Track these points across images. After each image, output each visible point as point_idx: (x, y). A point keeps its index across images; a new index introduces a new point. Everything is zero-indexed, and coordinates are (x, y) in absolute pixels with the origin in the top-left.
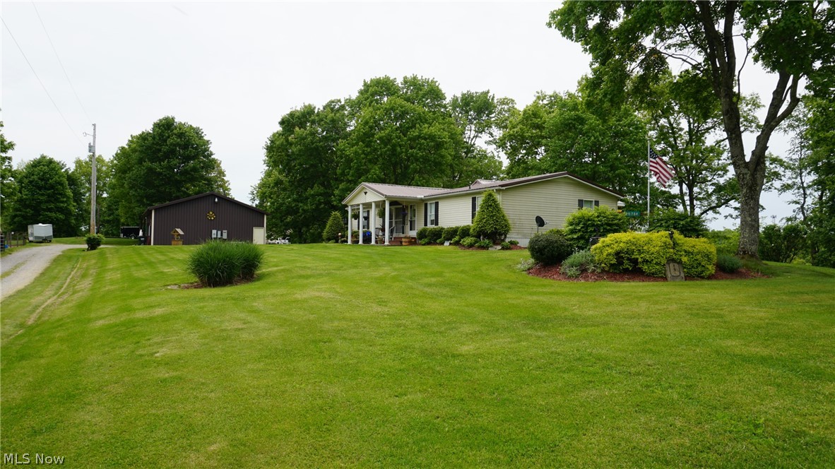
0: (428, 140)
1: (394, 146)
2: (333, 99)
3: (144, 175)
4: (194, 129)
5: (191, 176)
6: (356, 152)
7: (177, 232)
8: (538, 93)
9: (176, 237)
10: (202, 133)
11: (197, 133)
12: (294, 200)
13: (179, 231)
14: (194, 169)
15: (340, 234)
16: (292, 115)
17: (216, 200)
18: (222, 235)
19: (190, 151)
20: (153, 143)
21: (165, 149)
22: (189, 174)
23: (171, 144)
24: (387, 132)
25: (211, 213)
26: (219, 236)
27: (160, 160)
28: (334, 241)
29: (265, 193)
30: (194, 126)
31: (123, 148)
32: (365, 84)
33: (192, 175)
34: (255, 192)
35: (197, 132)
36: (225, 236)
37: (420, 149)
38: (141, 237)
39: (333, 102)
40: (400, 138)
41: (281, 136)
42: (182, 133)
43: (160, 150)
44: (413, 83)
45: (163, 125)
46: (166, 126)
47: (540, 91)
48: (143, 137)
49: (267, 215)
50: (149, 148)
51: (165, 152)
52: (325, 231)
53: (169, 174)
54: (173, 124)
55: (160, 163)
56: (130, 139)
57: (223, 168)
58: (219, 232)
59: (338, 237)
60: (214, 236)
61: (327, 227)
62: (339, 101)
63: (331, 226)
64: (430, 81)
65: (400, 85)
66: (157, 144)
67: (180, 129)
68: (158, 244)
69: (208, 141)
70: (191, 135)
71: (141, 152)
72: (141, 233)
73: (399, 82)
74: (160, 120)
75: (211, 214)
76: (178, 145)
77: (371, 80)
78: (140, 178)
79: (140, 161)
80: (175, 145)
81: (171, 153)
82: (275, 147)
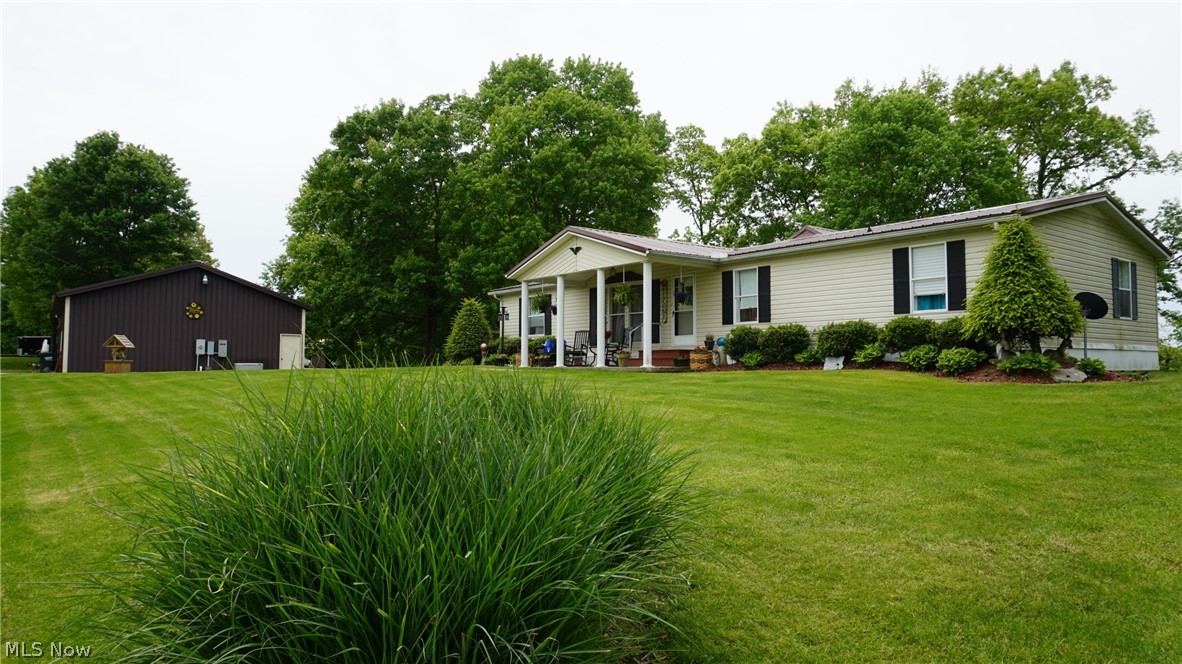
0: (631, 167)
1: (567, 176)
2: (435, 94)
3: (57, 236)
4: (158, 158)
5: (153, 241)
6: (494, 186)
7: (118, 342)
8: (780, 105)
9: (114, 353)
10: (173, 165)
11: (164, 166)
12: (363, 283)
13: (125, 341)
14: (158, 229)
15: (484, 345)
16: (358, 118)
17: (205, 279)
18: (216, 349)
19: (151, 194)
20: (75, 179)
21: (100, 189)
22: (148, 238)
23: (113, 181)
24: (555, 148)
25: (194, 305)
26: (211, 352)
27: (91, 209)
28: (472, 360)
29: (302, 270)
30: (158, 153)
31: (19, 189)
32: (493, 69)
33: (155, 239)
34: (271, 274)
35: (164, 163)
36: (223, 352)
37: (615, 182)
38: (46, 355)
39: (434, 98)
40: (578, 160)
41: (339, 157)
42: (134, 162)
43: (90, 192)
44: (582, 71)
45: (95, 147)
46: (101, 149)
47: (782, 102)
48: (57, 167)
49: (307, 310)
50: (67, 186)
51: (99, 197)
52: (450, 340)
53: (107, 235)
54: (116, 148)
55: (90, 215)
56: (33, 174)
57: (208, 238)
58: (211, 344)
59: (480, 351)
60: (199, 352)
61: (455, 329)
62: (447, 98)
63: (463, 329)
64: (615, 67)
65: (558, 73)
66: (84, 179)
67: (131, 154)
68: (78, 371)
69: (184, 180)
70: (152, 165)
71: (53, 195)
72: (45, 347)
73: (557, 68)
74: (91, 139)
75: (195, 310)
76: (127, 182)
77: (505, 64)
78: (50, 241)
79: (52, 212)
80: (120, 183)
81: (112, 198)
82: (326, 179)
